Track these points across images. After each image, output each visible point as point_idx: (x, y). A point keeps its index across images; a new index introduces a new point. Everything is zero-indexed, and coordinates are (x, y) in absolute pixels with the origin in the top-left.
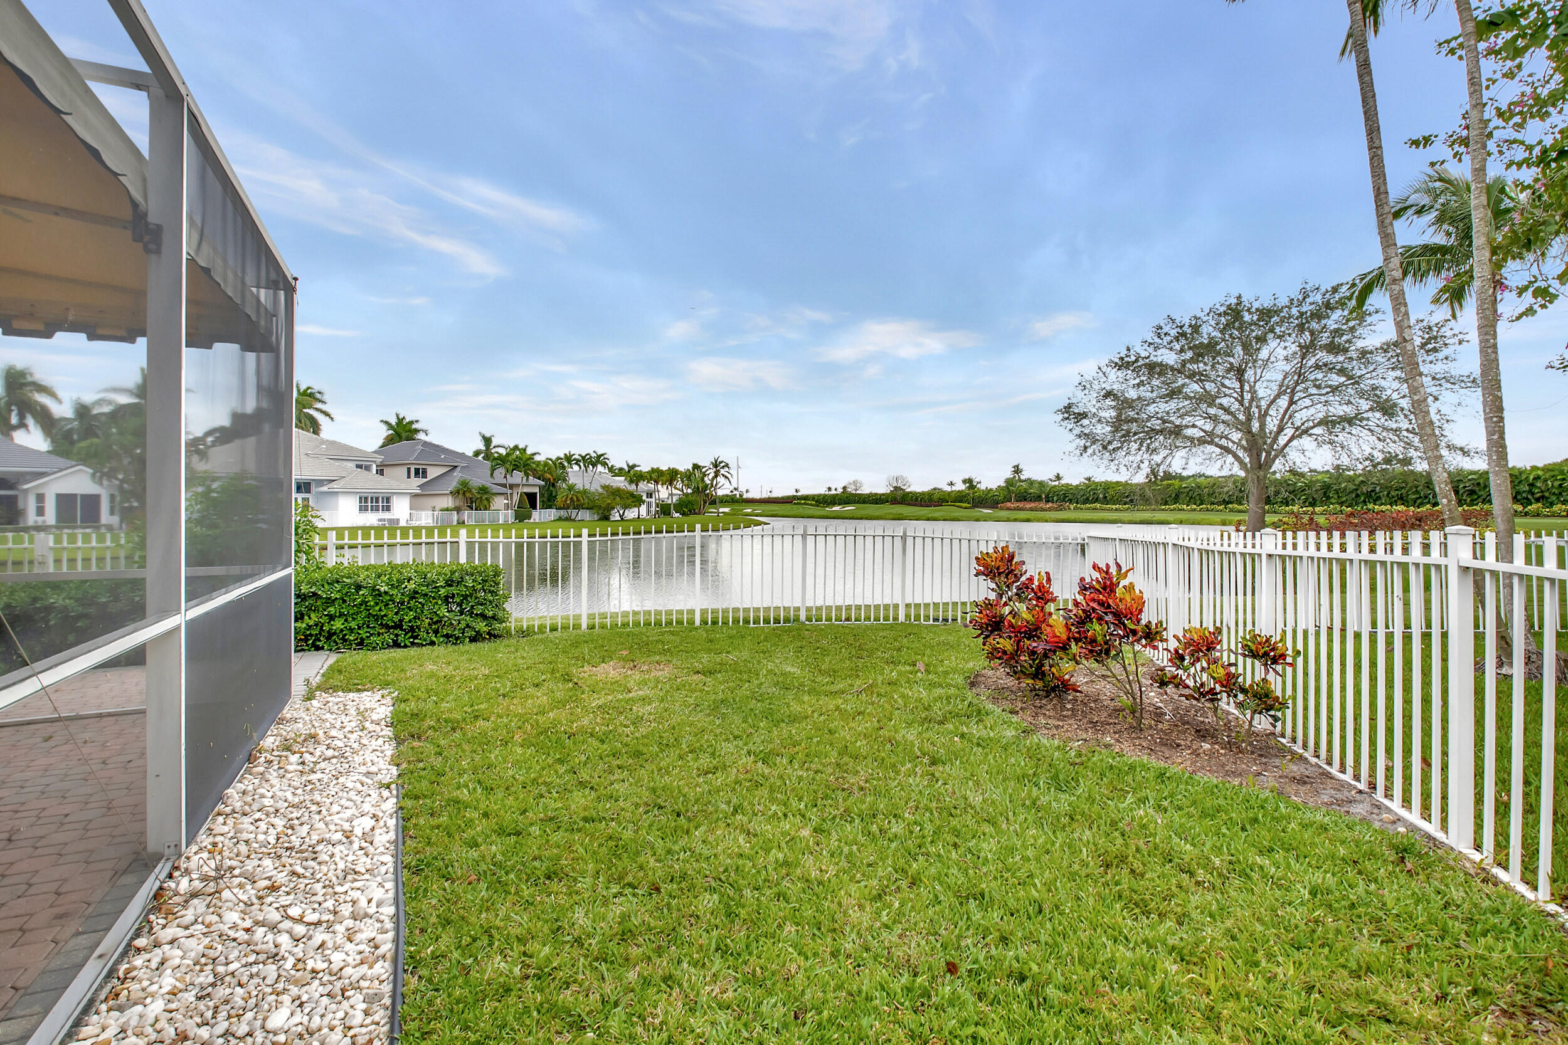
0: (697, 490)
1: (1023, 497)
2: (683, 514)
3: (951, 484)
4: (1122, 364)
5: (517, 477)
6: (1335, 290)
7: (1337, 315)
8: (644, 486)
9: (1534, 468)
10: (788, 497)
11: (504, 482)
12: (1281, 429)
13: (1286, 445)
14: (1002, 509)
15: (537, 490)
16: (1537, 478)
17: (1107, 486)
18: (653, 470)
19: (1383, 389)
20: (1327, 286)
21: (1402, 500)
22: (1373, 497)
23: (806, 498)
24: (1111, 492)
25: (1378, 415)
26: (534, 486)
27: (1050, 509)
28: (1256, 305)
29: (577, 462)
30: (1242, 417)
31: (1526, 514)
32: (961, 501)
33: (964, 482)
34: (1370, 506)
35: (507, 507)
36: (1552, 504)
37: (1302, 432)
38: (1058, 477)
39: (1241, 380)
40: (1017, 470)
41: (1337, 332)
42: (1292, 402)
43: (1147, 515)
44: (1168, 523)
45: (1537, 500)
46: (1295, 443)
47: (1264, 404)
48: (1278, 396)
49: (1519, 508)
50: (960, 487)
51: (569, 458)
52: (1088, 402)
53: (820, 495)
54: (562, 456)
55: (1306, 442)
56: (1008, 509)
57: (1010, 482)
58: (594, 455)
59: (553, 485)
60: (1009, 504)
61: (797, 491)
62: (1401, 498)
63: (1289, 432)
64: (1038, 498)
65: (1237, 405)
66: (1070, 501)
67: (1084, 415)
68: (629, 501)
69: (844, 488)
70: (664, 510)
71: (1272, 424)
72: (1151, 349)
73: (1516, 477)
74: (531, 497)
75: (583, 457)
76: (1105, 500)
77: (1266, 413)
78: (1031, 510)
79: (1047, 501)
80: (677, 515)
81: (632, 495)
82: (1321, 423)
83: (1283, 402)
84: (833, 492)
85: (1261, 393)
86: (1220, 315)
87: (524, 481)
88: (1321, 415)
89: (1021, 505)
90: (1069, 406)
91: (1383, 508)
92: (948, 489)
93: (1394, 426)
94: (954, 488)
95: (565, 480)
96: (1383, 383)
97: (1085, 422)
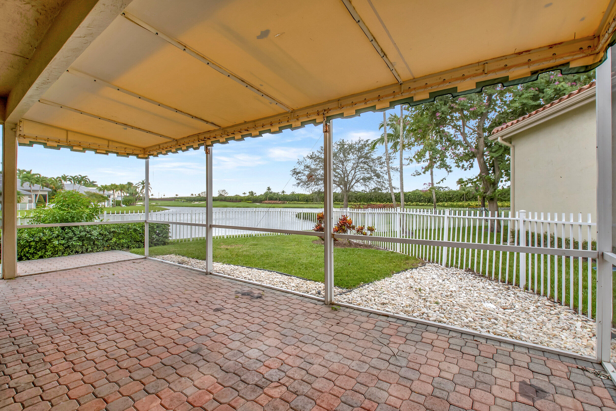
0: (132, 194)
1: (271, 199)
2: (126, 205)
3: (244, 194)
4: (311, 158)
5: (37, 187)
6: (367, 141)
7: (367, 148)
8: (106, 193)
9: (409, 192)
10: (173, 198)
11: (29, 189)
12: (352, 180)
13: (354, 185)
14: (263, 203)
15: (46, 193)
16: (410, 195)
17: (299, 195)
18: (112, 185)
19: (377, 170)
20: (365, 140)
21: (379, 201)
22: (371, 200)
23: (181, 198)
24: (300, 197)
25: (376, 177)
26: (46, 191)
27: (280, 203)
28: (347, 143)
29: (70, 180)
30: (343, 176)
31: (407, 205)
32: (248, 200)
33: (249, 193)
34: (371, 203)
35: (30, 202)
36: (413, 202)
37: (357, 181)
38: (283, 192)
39: (343, 165)
40: (269, 189)
41: (367, 154)
42: (355, 172)
43: (311, 205)
44: (318, 208)
45: (410, 201)
46: (356, 184)
47: (348, 172)
48: (351, 170)
49: (406, 203)
50: (248, 194)
51: (65, 178)
52: (301, 168)
53: (188, 197)
54: (60, 176)
55: (358, 184)
56: (266, 203)
57: (266, 194)
58: (80, 177)
59: (55, 191)
60: (266, 201)
61: (177, 195)
62: (379, 200)
63: (354, 181)
64: (276, 199)
65: (342, 173)
66: (287, 201)
67: (299, 173)
68: (101, 199)
69: (199, 194)
70: (118, 204)
71: (350, 178)
72: (320, 154)
73: (405, 194)
74: (45, 197)
75: (73, 178)
76: (298, 200)
77: (348, 175)
78: (274, 203)
79: (279, 200)
80: (124, 206)
81: (102, 196)
82: (362, 179)
83: (353, 172)
84: (194, 196)
85: (347, 168)
86: (338, 145)
87: (41, 189)
88: (362, 177)
89: (270, 202)
90: (295, 169)
91: (374, 203)
92: (243, 195)
93: (379, 181)
94: (245, 195)
95: (62, 189)
96: (377, 169)
97: (299, 175)
